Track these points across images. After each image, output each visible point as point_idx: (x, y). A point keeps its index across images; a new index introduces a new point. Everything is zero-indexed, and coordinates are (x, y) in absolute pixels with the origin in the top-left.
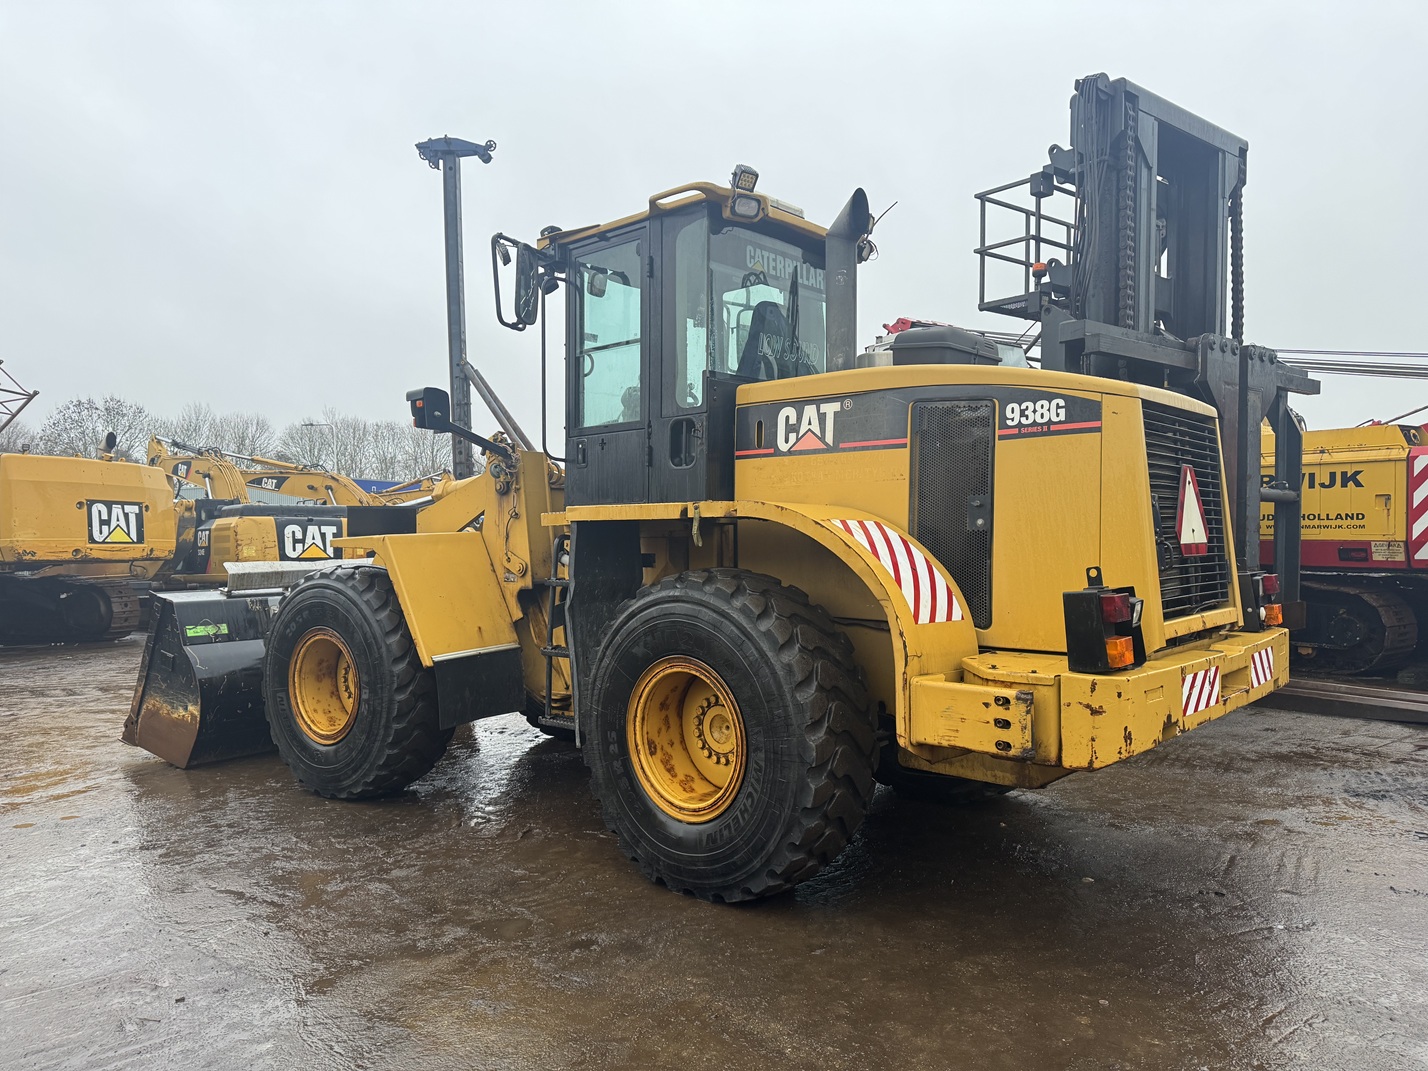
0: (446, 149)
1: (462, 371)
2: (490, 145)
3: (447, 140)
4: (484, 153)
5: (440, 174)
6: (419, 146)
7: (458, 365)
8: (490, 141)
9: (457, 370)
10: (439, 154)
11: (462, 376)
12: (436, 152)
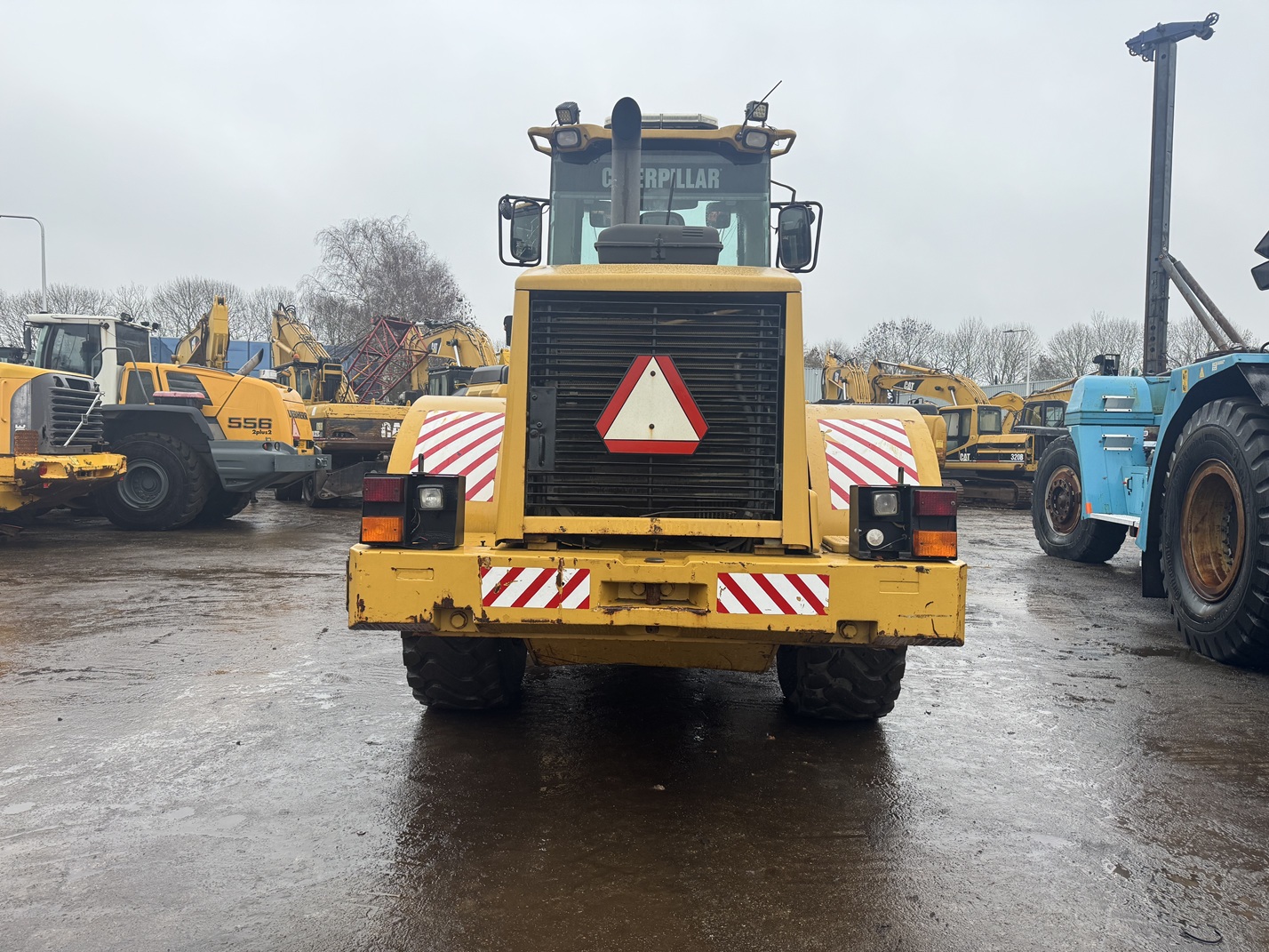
0: (1161, 37)
1: (1160, 265)
2: (1212, 19)
3: (1160, 28)
4: (1204, 30)
5: (1152, 65)
6: (1128, 44)
7: (1157, 259)
8: (1211, 14)
9: (1155, 264)
10: (1153, 45)
11: (1160, 270)
12: (1149, 44)
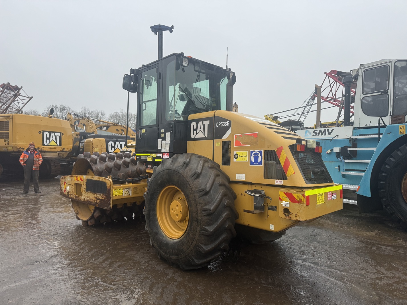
0: (159, 28)
2: (172, 27)
3: (159, 25)
4: (170, 29)
5: (157, 36)
6: (151, 27)
8: (172, 26)
12: (156, 29)
